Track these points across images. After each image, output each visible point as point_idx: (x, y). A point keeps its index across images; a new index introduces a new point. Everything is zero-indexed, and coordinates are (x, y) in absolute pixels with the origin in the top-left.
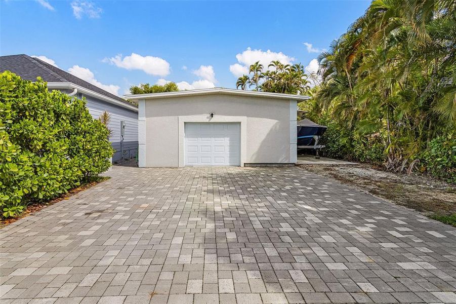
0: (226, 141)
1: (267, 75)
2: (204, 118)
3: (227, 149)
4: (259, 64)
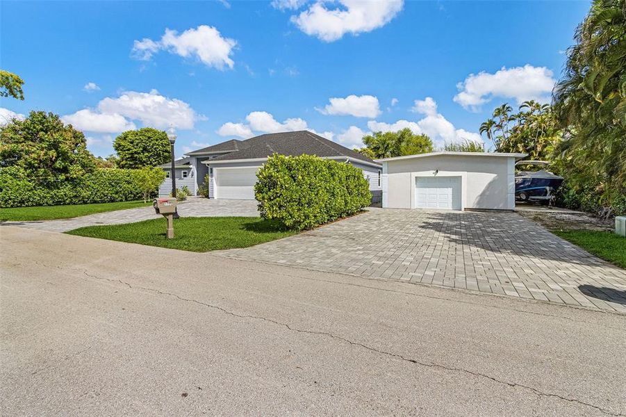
0: (449, 191)
1: (519, 117)
2: (430, 174)
3: (450, 197)
4: (507, 106)
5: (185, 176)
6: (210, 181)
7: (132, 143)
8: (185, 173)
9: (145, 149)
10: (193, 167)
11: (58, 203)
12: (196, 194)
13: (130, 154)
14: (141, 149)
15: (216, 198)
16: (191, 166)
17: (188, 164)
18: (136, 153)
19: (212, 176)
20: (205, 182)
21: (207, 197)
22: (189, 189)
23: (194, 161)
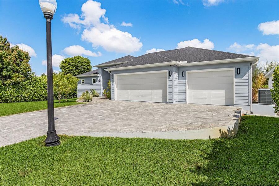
5: (94, 82)
6: (112, 85)
7: (70, 64)
8: (95, 80)
9: (77, 68)
10: (100, 76)
11: (6, 101)
12: (102, 95)
13: (68, 71)
14: (75, 68)
15: (116, 99)
16: (98, 75)
17: (97, 73)
18: (71, 70)
19: (113, 81)
20: (108, 86)
21: (109, 98)
22: (97, 92)
23: (100, 71)
